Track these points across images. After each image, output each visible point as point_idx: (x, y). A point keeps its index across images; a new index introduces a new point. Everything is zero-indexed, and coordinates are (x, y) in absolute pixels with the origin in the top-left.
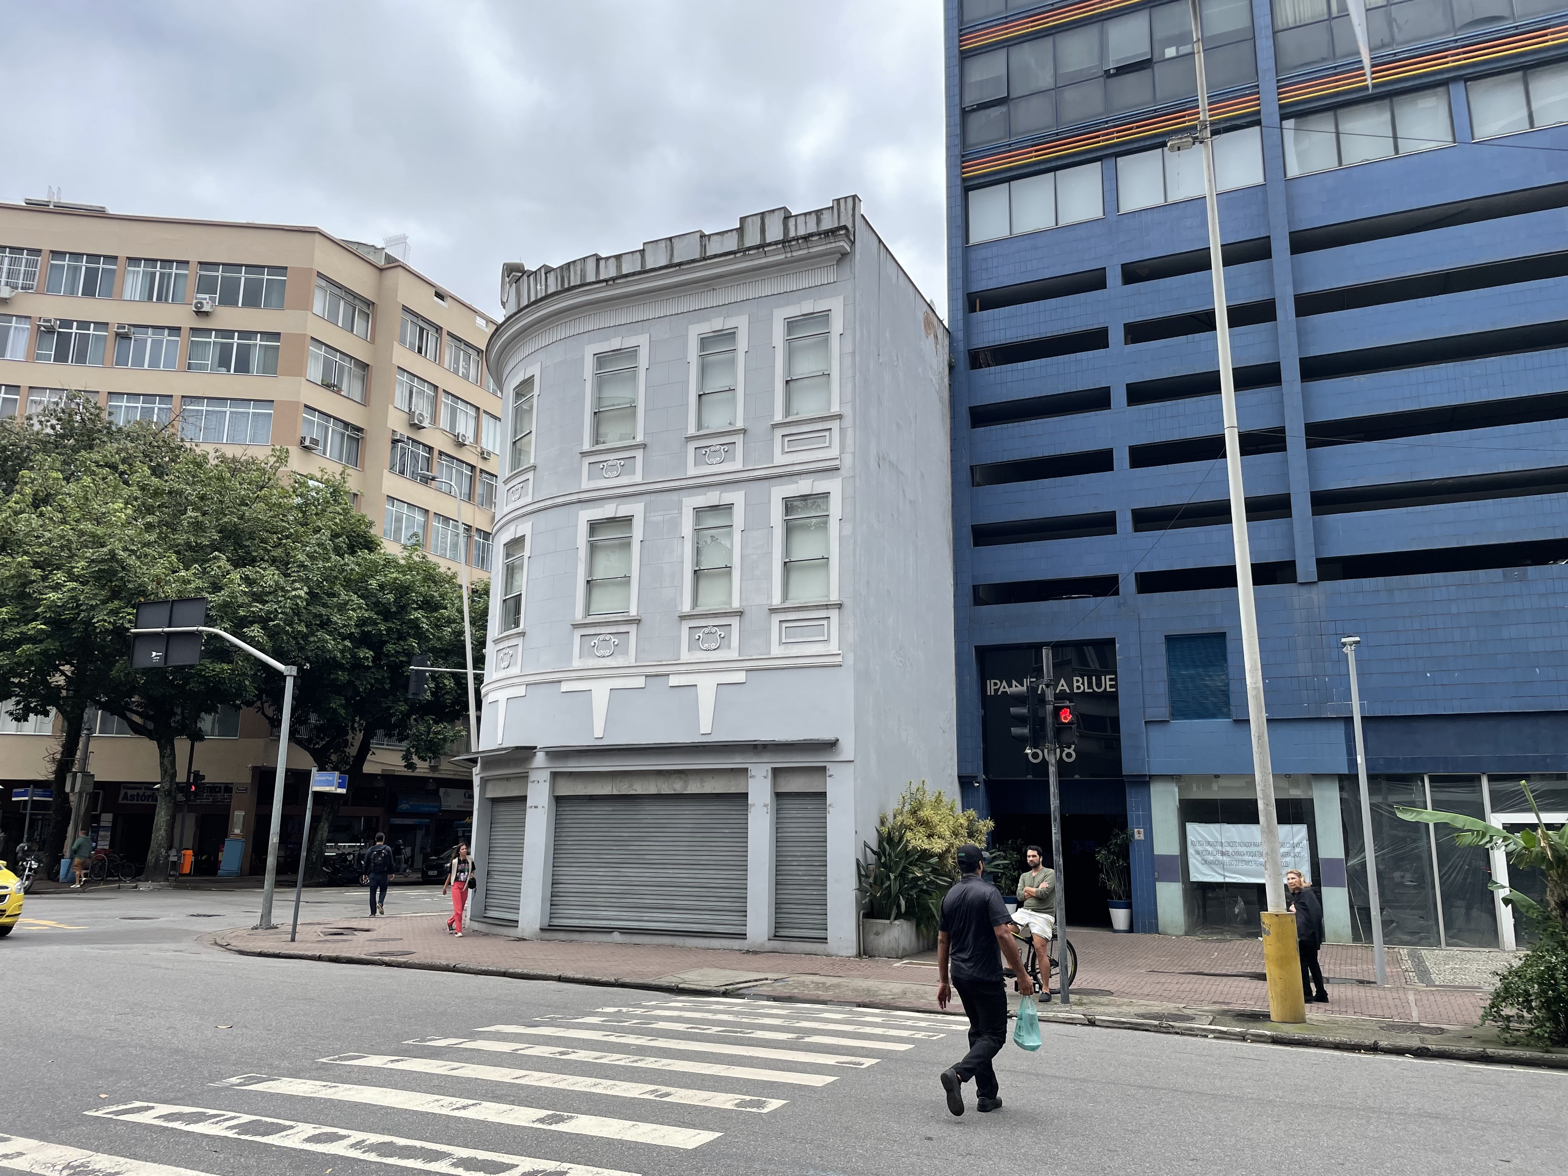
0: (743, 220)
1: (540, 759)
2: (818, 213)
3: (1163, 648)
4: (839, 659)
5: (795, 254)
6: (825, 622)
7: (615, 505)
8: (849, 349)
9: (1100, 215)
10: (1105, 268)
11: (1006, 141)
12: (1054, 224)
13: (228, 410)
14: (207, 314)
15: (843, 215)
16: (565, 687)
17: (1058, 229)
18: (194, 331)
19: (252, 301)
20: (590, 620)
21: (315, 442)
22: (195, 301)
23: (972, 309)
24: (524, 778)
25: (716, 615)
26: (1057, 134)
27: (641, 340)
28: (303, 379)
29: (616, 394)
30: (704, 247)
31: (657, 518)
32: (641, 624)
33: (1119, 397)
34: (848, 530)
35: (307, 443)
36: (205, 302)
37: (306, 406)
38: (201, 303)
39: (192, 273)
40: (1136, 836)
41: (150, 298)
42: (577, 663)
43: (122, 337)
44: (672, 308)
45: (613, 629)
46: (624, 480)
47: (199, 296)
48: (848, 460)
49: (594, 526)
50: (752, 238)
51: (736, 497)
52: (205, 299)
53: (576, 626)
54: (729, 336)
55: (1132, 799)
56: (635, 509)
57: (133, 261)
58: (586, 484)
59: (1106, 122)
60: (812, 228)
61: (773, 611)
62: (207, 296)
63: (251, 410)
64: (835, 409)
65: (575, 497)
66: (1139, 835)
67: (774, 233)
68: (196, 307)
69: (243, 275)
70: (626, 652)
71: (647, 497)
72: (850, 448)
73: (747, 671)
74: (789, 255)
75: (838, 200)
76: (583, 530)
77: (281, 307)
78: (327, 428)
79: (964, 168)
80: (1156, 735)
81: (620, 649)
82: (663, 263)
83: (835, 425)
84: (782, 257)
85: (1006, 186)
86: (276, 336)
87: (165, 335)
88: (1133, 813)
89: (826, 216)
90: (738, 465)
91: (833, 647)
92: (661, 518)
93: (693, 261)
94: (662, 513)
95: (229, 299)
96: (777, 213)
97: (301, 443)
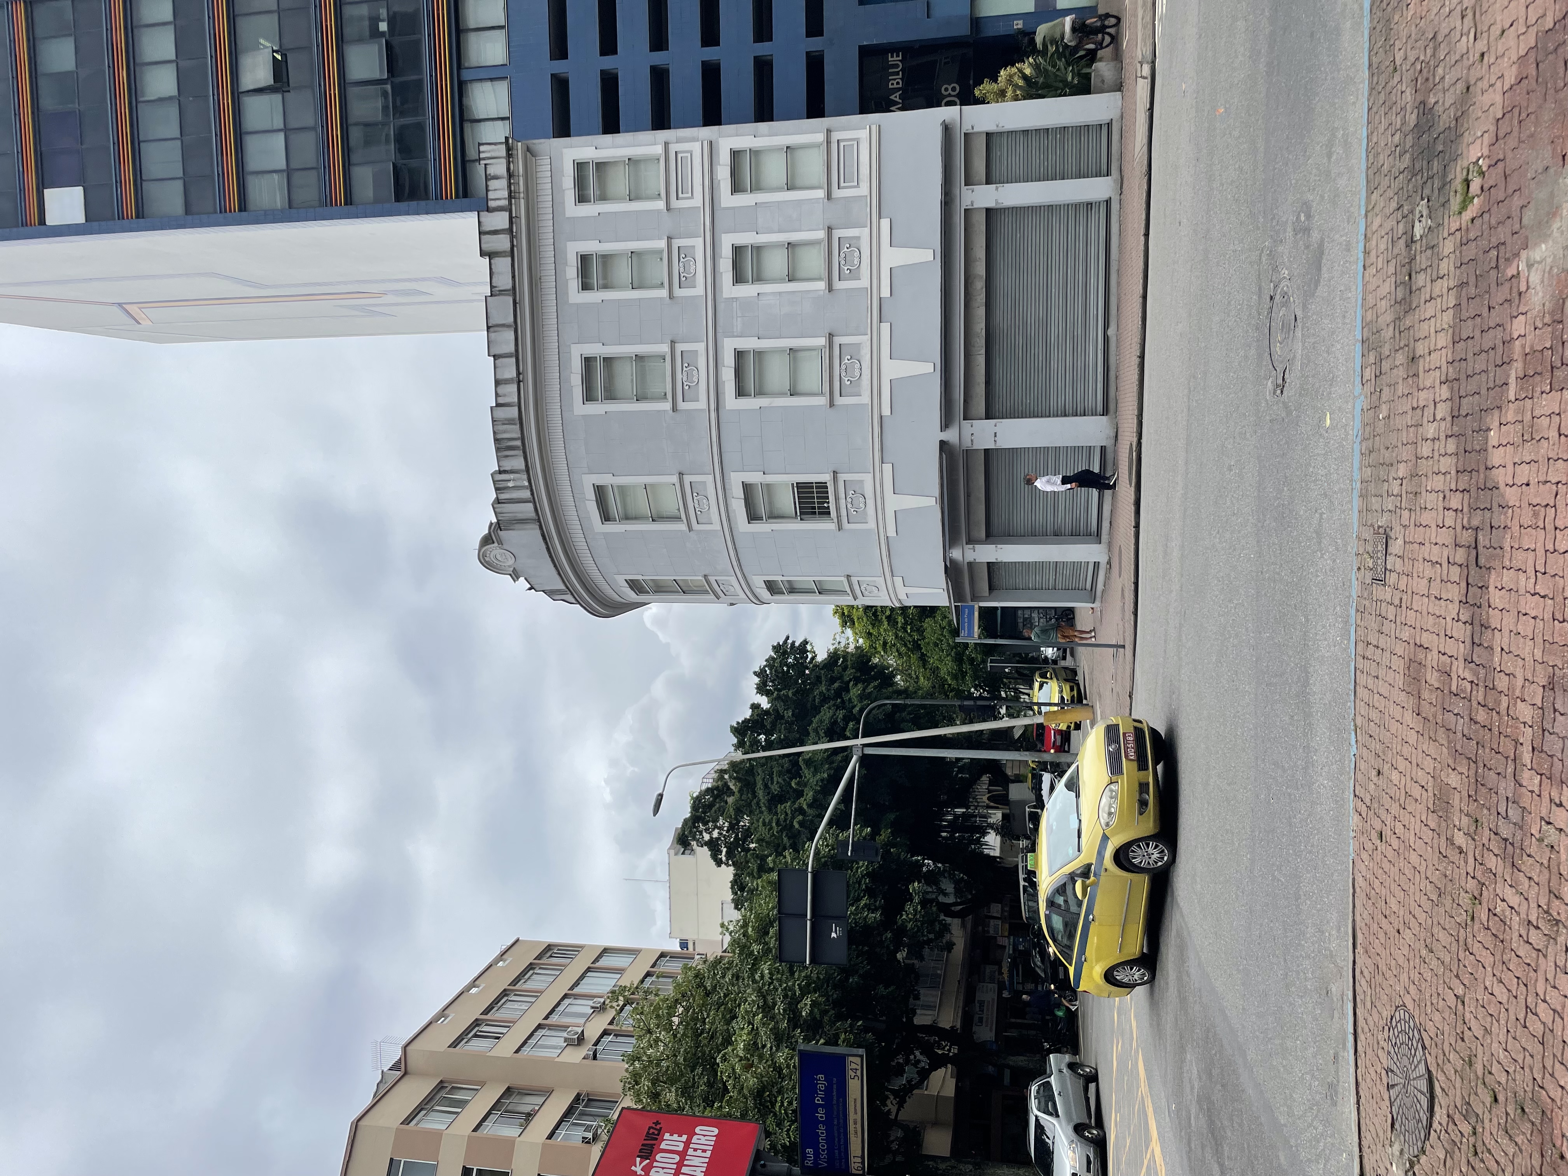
0: (482, 254)
1: (951, 436)
3: (869, 8)
4: (874, 128)
5: (522, 189)
6: (842, 145)
7: (724, 371)
8: (609, 140)
9: (506, 84)
10: (551, 75)
12: (508, 122)
16: (886, 412)
17: (513, 116)
20: (826, 389)
24: (969, 453)
25: (830, 255)
27: (576, 351)
30: (502, 292)
31: (739, 325)
32: (833, 332)
42: (866, 399)
45: (836, 362)
46: (702, 361)
49: (741, 391)
50: (502, 243)
51: (727, 244)
53: (831, 405)
54: (583, 261)
55: (988, 31)
56: (729, 348)
58: (702, 404)
61: (829, 196)
65: (713, 418)
66: (1018, 25)
67: (500, 220)
70: (858, 346)
71: (719, 335)
73: (880, 217)
76: (742, 403)
79: (447, 199)
80: (939, 9)
81: (855, 353)
82: (511, 333)
83: (673, 149)
84: (522, 201)
90: (699, 243)
91: (864, 135)
92: (739, 319)
93: (514, 303)
94: (735, 319)
96: (481, 220)
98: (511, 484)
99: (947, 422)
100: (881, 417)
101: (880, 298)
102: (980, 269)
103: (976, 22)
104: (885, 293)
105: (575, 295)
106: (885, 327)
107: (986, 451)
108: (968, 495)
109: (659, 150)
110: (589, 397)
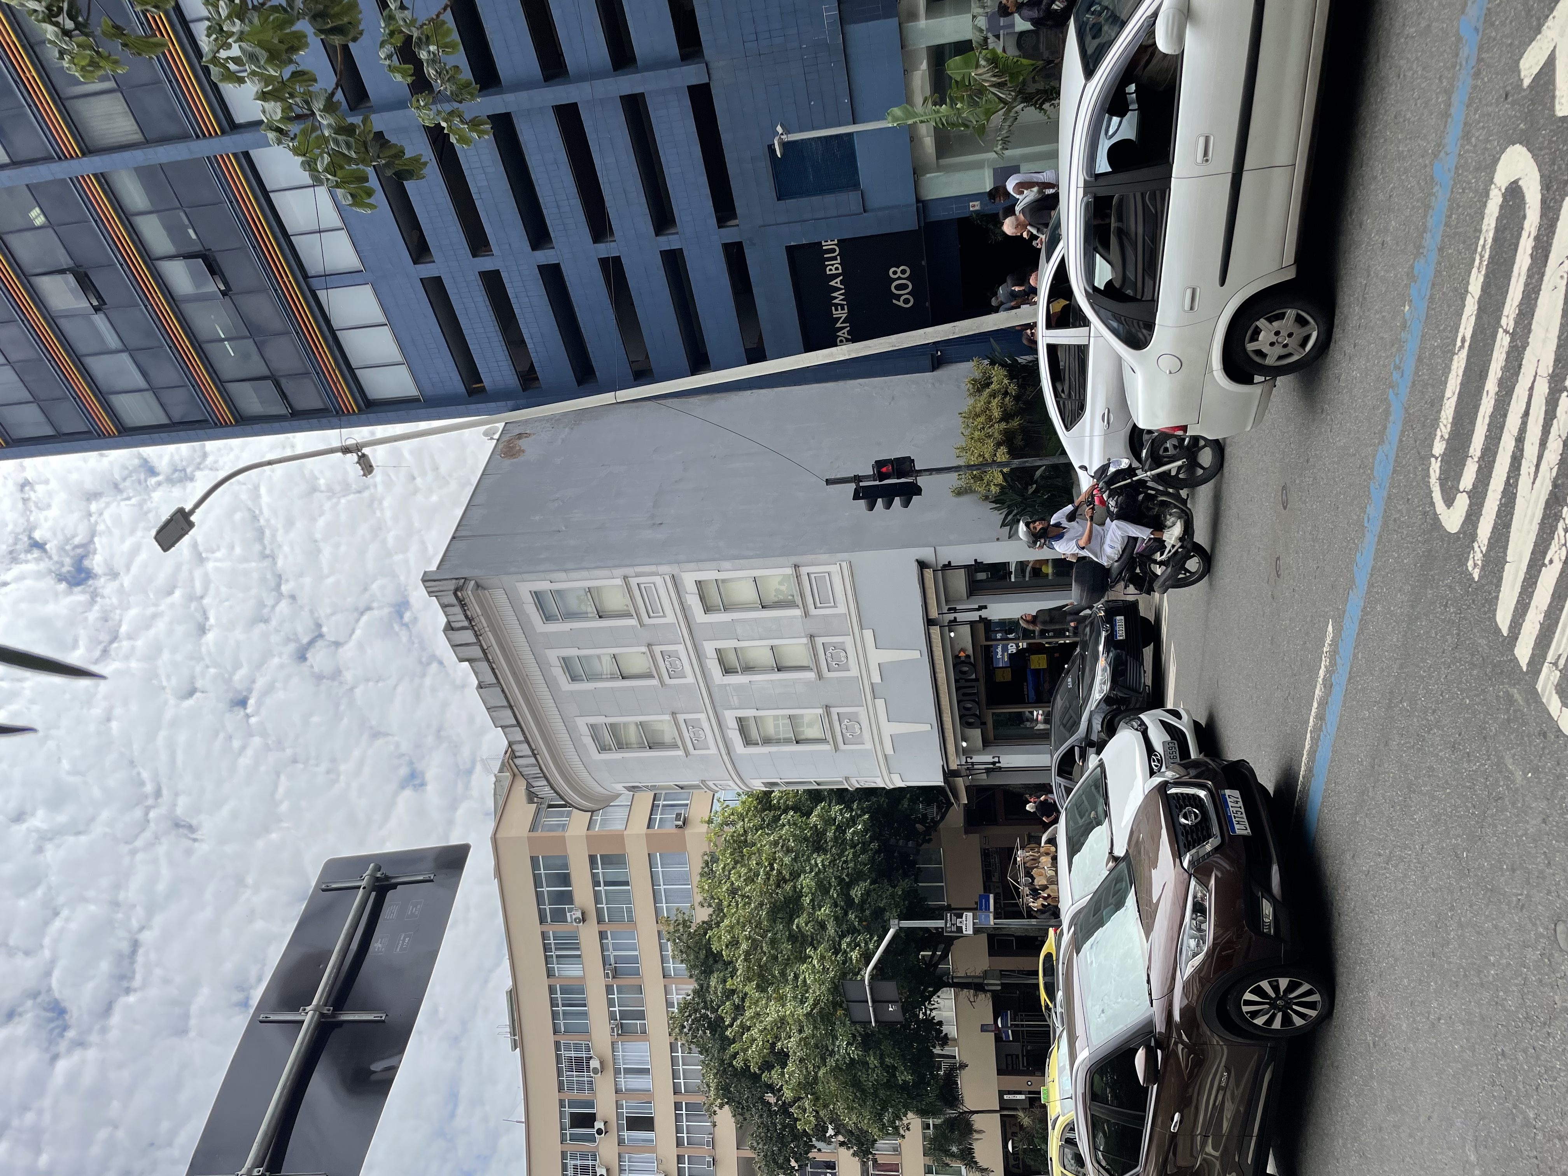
0: (461, 660)
2: (444, 606)
3: (791, 203)
4: (844, 564)
5: (485, 625)
6: (812, 576)
7: (728, 731)
8: (562, 575)
9: (369, 287)
10: (421, 279)
11: (315, 377)
12: (386, 327)
13: (662, 887)
14: (583, 914)
15: (441, 589)
16: (889, 751)
17: (390, 322)
18: (600, 921)
19: (565, 879)
20: (829, 737)
21: (678, 816)
22: (575, 924)
23: (483, 389)
25: (816, 655)
26: (297, 333)
27: (582, 724)
28: (625, 833)
29: (632, 735)
30: (490, 685)
31: (735, 701)
32: (829, 705)
33: (545, 257)
34: (726, 564)
35: (680, 823)
36: (574, 917)
37: (648, 828)
38: (575, 919)
39: (552, 929)
40: (977, 208)
41: (579, 956)
42: (869, 746)
43: (616, 973)
44: (549, 703)
45: (836, 724)
46: (705, 725)
47: (569, 919)
48: (664, 569)
49: (748, 742)
50: (476, 652)
51: (709, 648)
52: (571, 916)
53: (836, 748)
54: (566, 663)
55: (939, 214)
56: (730, 717)
57: (550, 974)
58: (713, 750)
59: (276, 290)
60: (457, 609)
61: (806, 614)
62: (568, 914)
63: (660, 869)
64: (619, 582)
65: (726, 758)
66: (975, 206)
67: (468, 636)
68: (580, 922)
69: (545, 889)
70: (856, 714)
71: (719, 709)
72: (653, 568)
73: (862, 629)
74: (487, 629)
75: (429, 593)
76: (752, 750)
77: (565, 857)
78: (664, 806)
79: (348, 411)
80: (876, 199)
81: (854, 718)
82: (509, 712)
83: (633, 582)
84: (490, 634)
85: (358, 372)
86: (592, 859)
87: (609, 941)
88: (955, 212)
89: (446, 601)
90: (680, 648)
91: (834, 569)
92: (735, 698)
93: (503, 691)
94: (731, 697)
95: (567, 898)
96: (449, 636)
97: (681, 827)
100: (885, 755)
101: (872, 683)
103: (923, 206)
104: (876, 680)
105: (566, 685)
110: (604, 750)
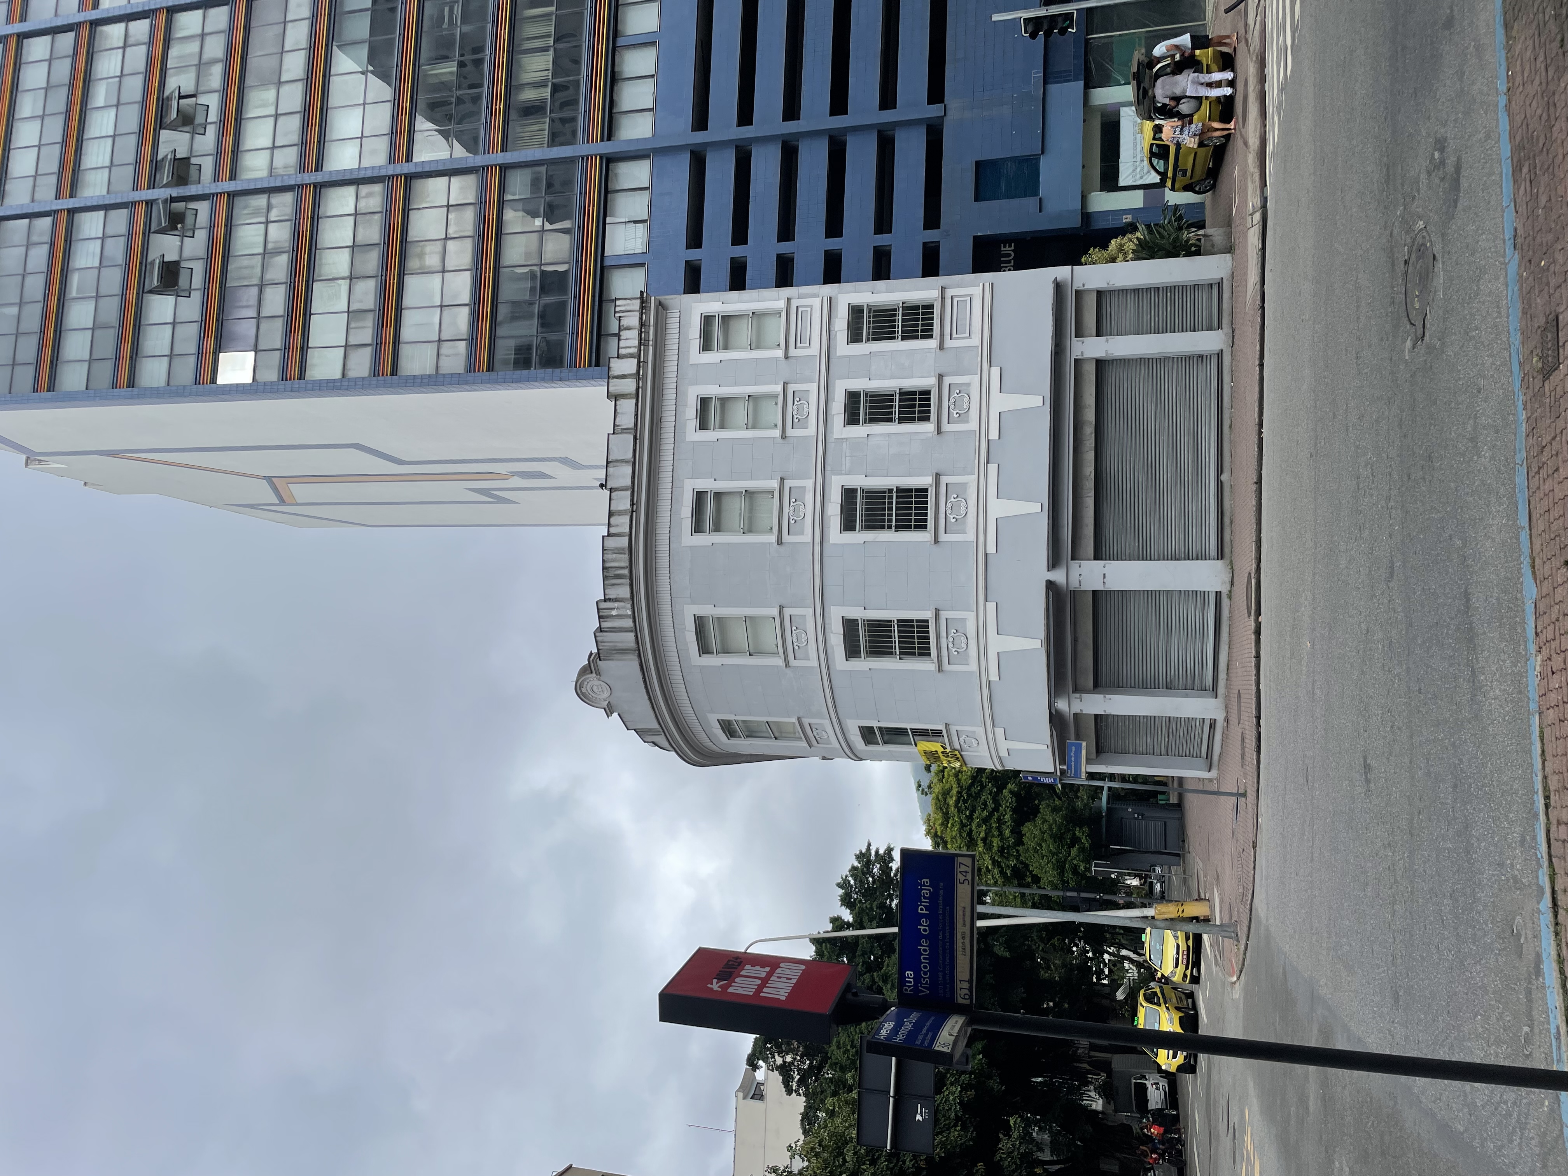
1: (1058, 576)
3: (984, 203)
4: (987, 285)
5: (651, 337)
6: (955, 300)
9: (644, 270)
10: (686, 261)
15: (628, 308)
16: (991, 549)
24: (1076, 594)
25: (940, 400)
27: (689, 487)
30: (624, 432)
31: (847, 464)
33: (786, 247)
42: (971, 537)
45: (942, 501)
46: (809, 498)
49: (847, 525)
51: (840, 388)
53: (936, 539)
54: (703, 402)
55: (1099, 224)
56: (836, 484)
58: (807, 536)
60: (634, 333)
61: (941, 347)
65: (817, 546)
66: (1128, 218)
67: (629, 366)
70: (964, 485)
71: (827, 473)
73: (990, 366)
76: (848, 538)
80: (1051, 207)
81: (961, 491)
83: (794, 304)
84: (651, 348)
85: (603, 338)
88: (1111, 223)
90: (813, 389)
91: (977, 293)
92: (848, 458)
94: (844, 459)
98: (614, 613)
99: (1054, 561)
100: (986, 555)
101: (988, 441)
102: (1090, 415)
103: (1086, 216)
104: (994, 435)
105: (693, 434)
106: (993, 468)
107: (1095, 593)
108: (1075, 640)
109: (781, 304)
110: (698, 528)
